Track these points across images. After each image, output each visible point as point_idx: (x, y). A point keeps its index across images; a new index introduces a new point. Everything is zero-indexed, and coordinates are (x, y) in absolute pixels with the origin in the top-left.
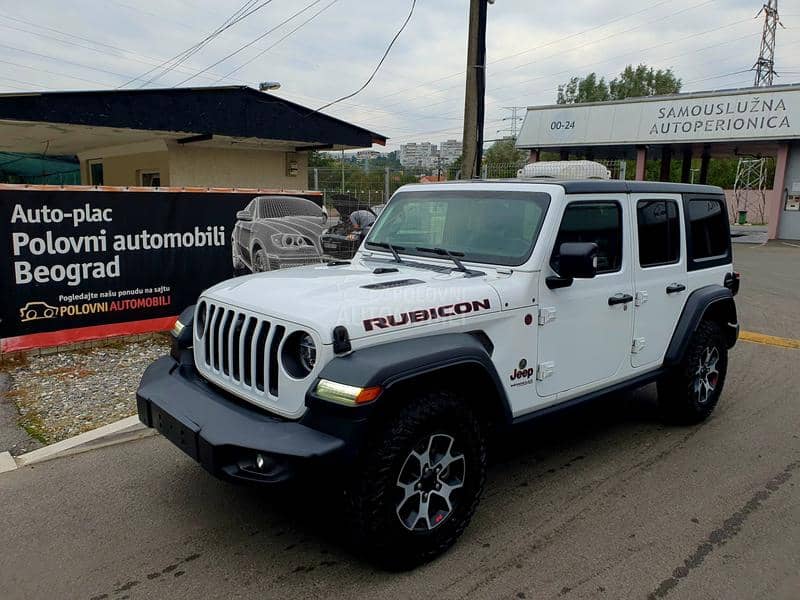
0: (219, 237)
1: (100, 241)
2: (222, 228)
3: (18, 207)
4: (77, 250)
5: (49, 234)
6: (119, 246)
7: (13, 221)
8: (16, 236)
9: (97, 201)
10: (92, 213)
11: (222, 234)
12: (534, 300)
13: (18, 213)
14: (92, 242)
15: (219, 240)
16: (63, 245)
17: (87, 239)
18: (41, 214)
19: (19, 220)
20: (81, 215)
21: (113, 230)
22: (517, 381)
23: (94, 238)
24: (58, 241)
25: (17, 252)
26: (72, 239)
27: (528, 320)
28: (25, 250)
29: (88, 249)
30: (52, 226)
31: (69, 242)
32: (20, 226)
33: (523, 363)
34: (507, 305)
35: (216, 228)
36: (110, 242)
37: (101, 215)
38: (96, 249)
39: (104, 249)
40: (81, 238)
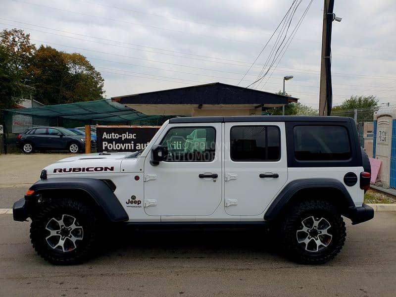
0: (179, 146)
1: (131, 146)
2: (180, 142)
3: (105, 133)
4: (123, 148)
5: (114, 142)
6: (138, 148)
7: (103, 138)
8: (104, 143)
9: (131, 131)
10: (129, 136)
11: (180, 145)
12: (141, 170)
13: (105, 135)
14: (128, 146)
15: (179, 147)
16: (118, 146)
17: (127, 144)
18: (112, 136)
19: (105, 137)
20: (125, 136)
21: (136, 142)
22: (130, 204)
23: (129, 144)
24: (117, 145)
25: (104, 148)
26: (121, 144)
27: (137, 178)
28: (106, 147)
29: (127, 148)
30: (115, 140)
31: (121, 145)
32: (105, 140)
33: (133, 197)
34: (123, 170)
35: (178, 142)
36: (135, 146)
37: (132, 136)
38: (130, 148)
39: (133, 148)
40: (125, 145)
